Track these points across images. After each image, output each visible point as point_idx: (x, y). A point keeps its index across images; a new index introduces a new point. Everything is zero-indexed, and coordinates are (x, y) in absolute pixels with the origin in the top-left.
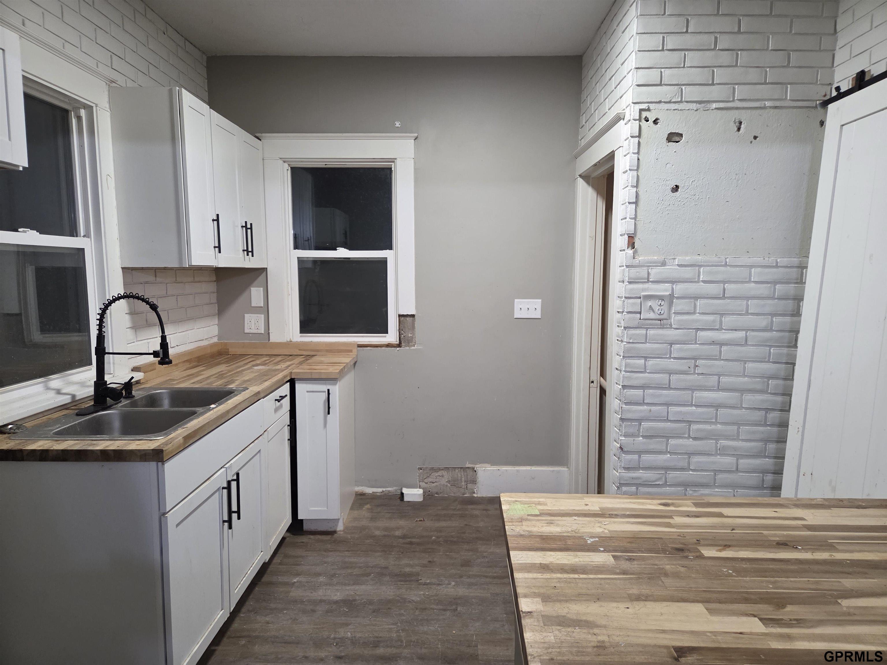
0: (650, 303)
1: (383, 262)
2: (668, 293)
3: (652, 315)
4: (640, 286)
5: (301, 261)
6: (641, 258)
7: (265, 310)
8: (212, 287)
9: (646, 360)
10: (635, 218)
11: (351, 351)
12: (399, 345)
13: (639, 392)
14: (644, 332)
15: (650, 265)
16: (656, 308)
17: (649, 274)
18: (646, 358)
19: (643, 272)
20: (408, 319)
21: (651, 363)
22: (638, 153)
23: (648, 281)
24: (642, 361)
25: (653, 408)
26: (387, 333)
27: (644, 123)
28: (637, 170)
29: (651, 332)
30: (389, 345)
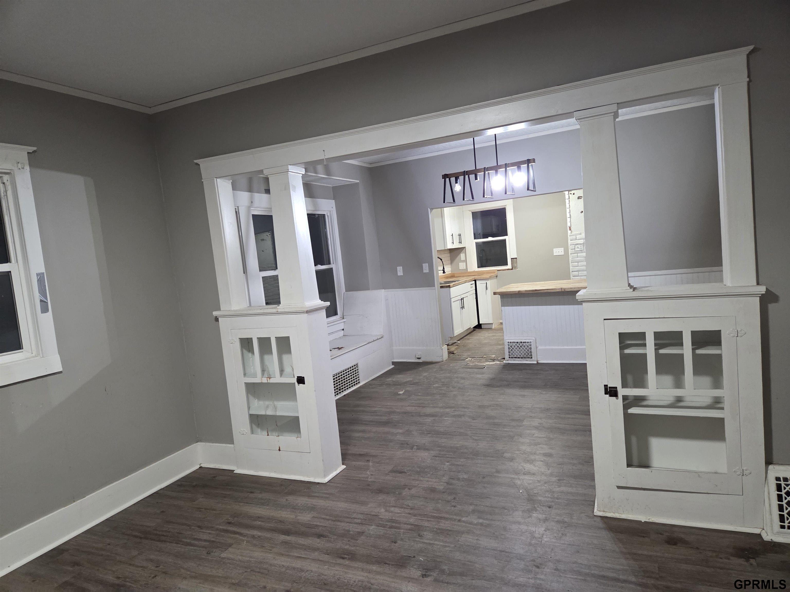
0: (577, 246)
1: (505, 241)
2: (582, 243)
3: (578, 250)
4: (574, 241)
5: (476, 243)
6: (573, 233)
7: (466, 261)
8: (449, 255)
9: (578, 263)
10: (570, 222)
11: (495, 272)
12: (512, 269)
13: (577, 273)
14: (576, 255)
15: (576, 235)
16: (579, 247)
17: (576, 237)
18: (578, 262)
19: (574, 237)
20: (514, 259)
21: (580, 263)
22: (569, 203)
23: (576, 240)
24: (577, 263)
25: (582, 277)
26: (508, 265)
27: (570, 195)
28: (569, 208)
29: (579, 254)
30: (508, 269)
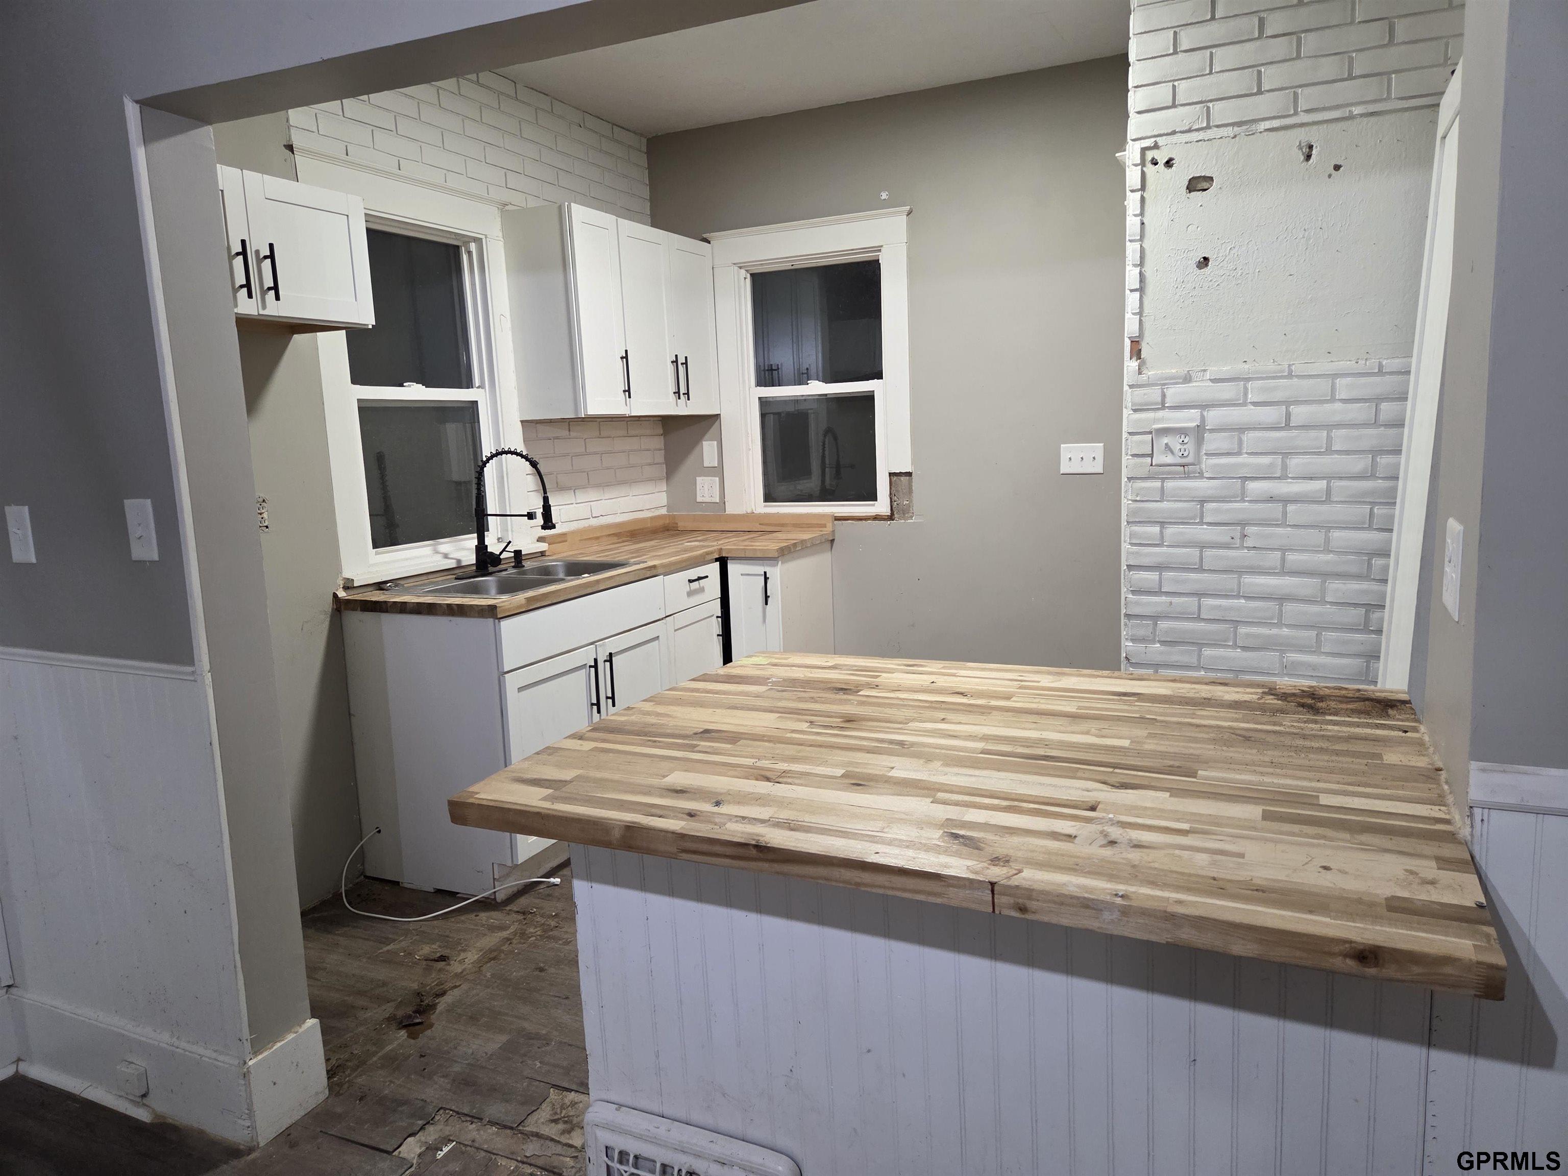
0: (1165, 440)
1: (868, 399)
2: (1194, 424)
3: (1169, 459)
4: (1151, 415)
5: (764, 403)
6: (1151, 373)
7: (718, 471)
8: (658, 442)
9: (1162, 528)
10: (1140, 313)
11: (824, 526)
12: (891, 518)
13: (1153, 576)
14: (1158, 484)
15: (1163, 383)
16: (1176, 447)
17: (1164, 396)
18: (1162, 524)
19: (1154, 394)
20: (902, 478)
21: (1170, 530)
22: (1142, 214)
23: (1163, 407)
24: (1156, 529)
25: (1176, 600)
26: (876, 500)
27: (1149, 169)
28: (1142, 238)
29: (1169, 484)
30: (876, 518)
